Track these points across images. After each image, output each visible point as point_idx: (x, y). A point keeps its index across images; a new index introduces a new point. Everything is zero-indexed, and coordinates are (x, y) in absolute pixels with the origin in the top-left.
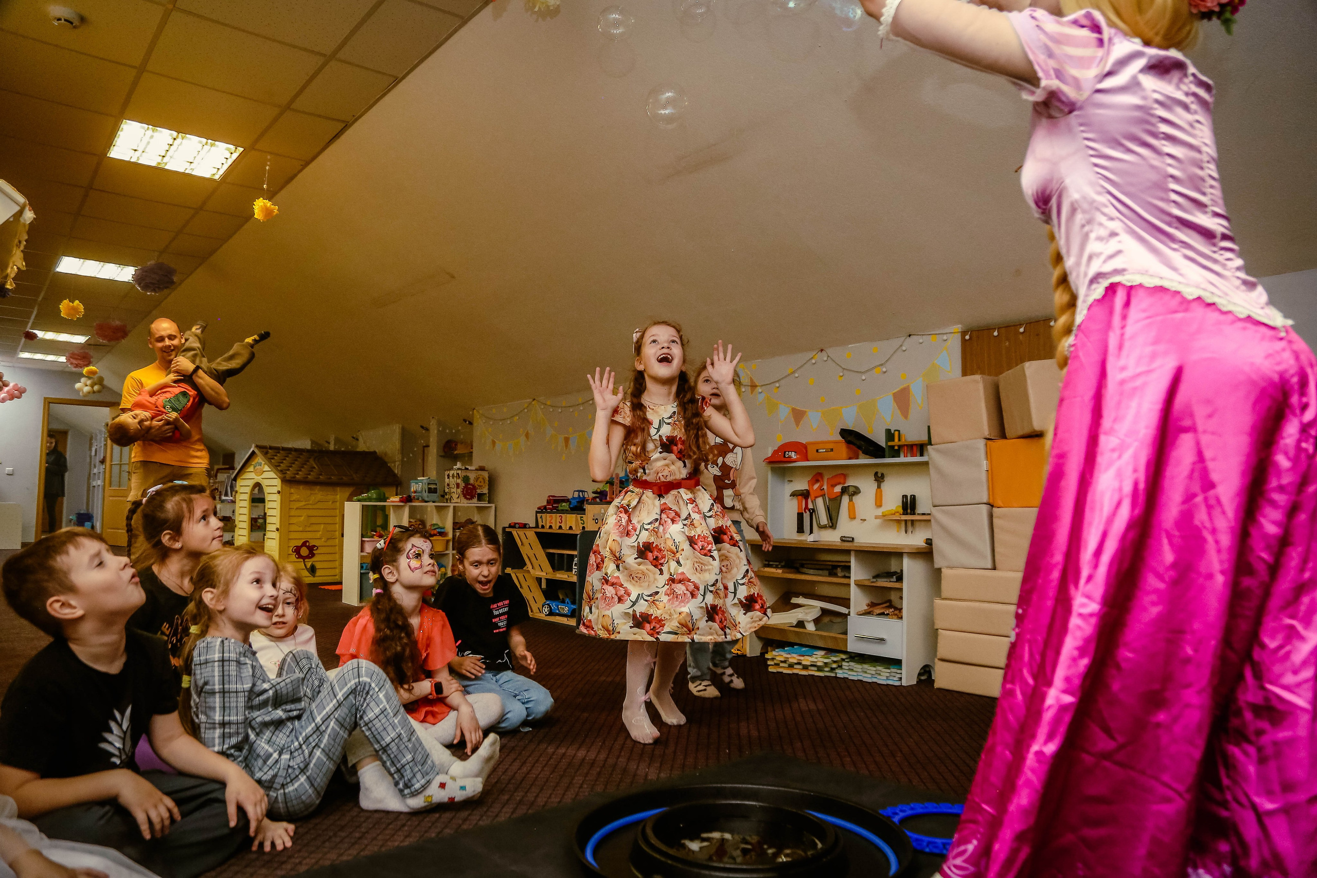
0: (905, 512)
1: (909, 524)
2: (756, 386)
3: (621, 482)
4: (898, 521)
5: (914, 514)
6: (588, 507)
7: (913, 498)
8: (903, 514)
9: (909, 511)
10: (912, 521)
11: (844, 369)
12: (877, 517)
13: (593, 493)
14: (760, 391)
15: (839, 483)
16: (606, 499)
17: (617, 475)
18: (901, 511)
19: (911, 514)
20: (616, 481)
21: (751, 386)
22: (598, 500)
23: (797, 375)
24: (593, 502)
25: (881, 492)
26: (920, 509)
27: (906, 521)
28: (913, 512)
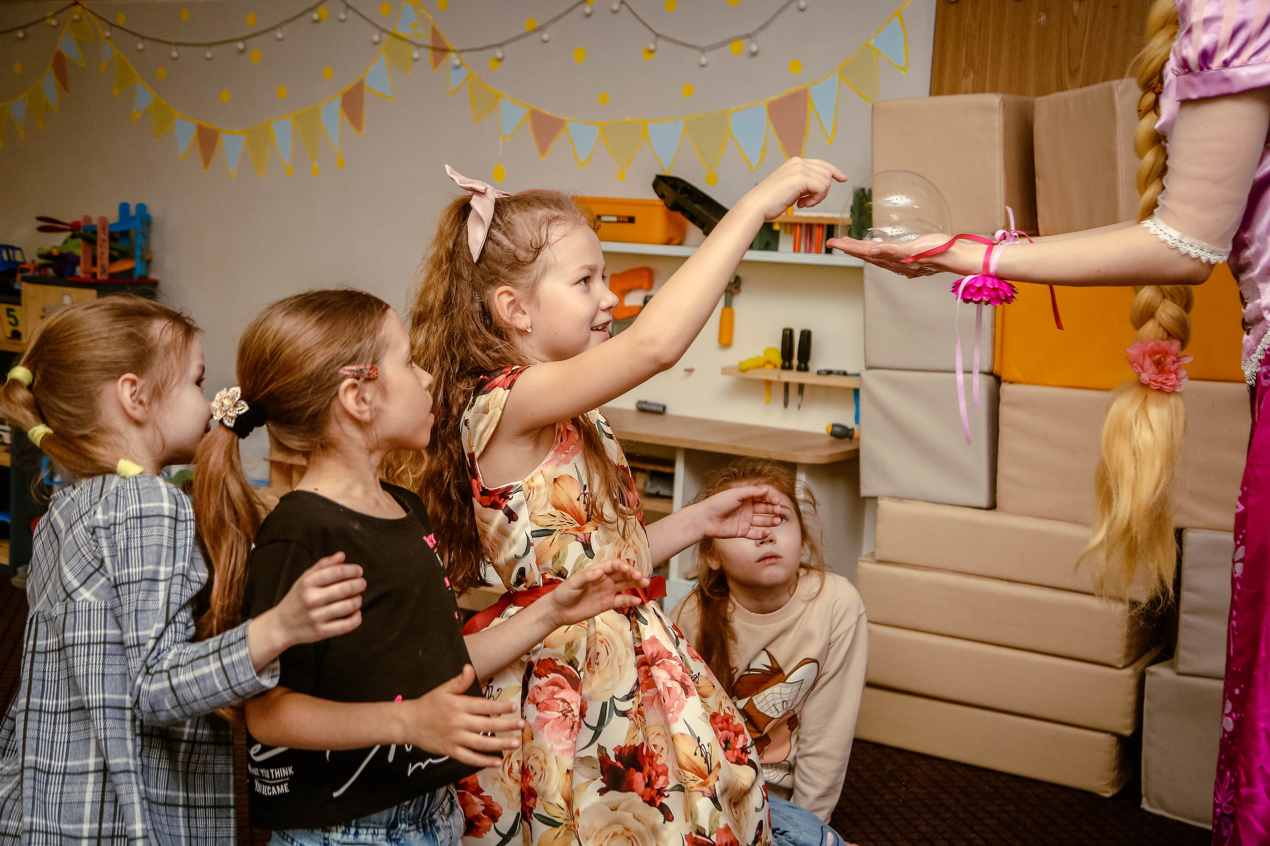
0: (786, 365)
1: (793, 391)
2: (445, 50)
3: (113, 237)
4: (769, 383)
5: (806, 369)
6: (28, 290)
7: (806, 336)
8: (783, 368)
9: (795, 362)
10: (801, 387)
11: (658, 36)
12: (725, 371)
13: (41, 256)
14: (457, 62)
15: (640, 288)
16: (74, 271)
17: (103, 220)
18: (777, 359)
19: (799, 369)
20: (103, 237)
21: (434, 49)
22: (50, 272)
23: (545, 37)
24: (40, 279)
25: (732, 314)
26: (818, 362)
27: (787, 385)
28: (804, 367)
